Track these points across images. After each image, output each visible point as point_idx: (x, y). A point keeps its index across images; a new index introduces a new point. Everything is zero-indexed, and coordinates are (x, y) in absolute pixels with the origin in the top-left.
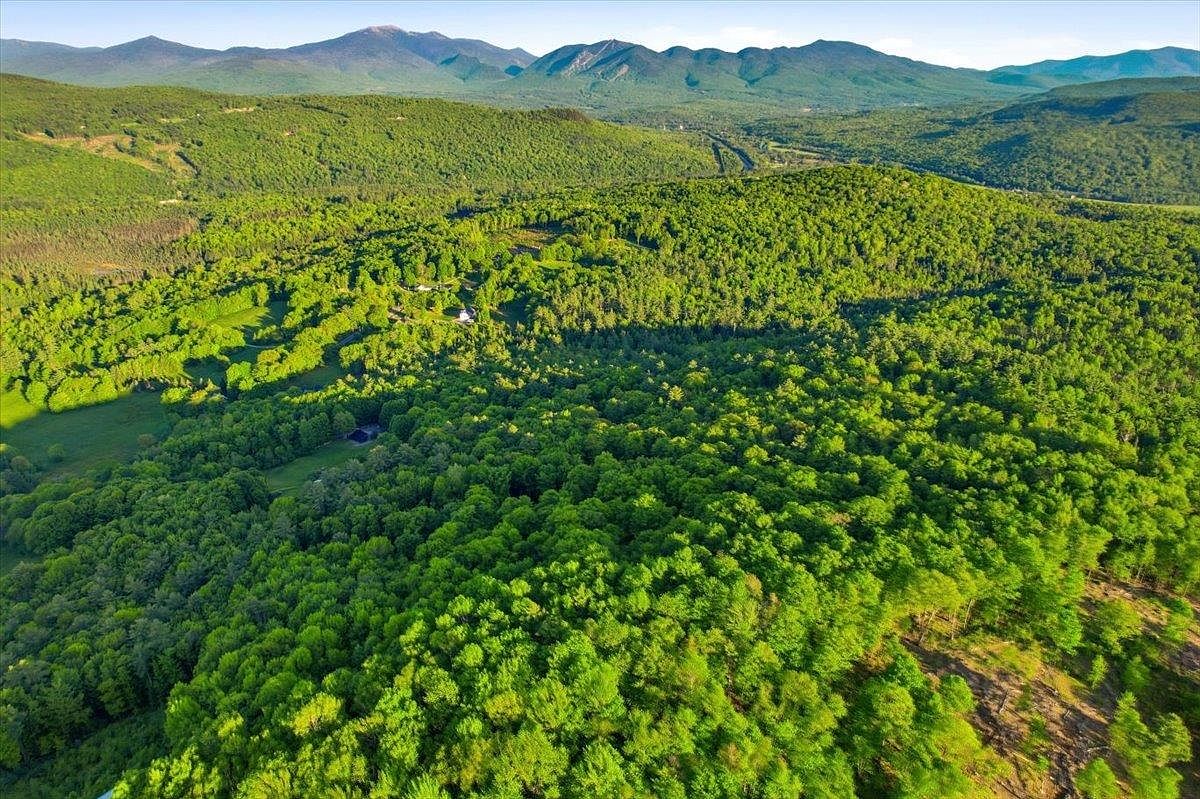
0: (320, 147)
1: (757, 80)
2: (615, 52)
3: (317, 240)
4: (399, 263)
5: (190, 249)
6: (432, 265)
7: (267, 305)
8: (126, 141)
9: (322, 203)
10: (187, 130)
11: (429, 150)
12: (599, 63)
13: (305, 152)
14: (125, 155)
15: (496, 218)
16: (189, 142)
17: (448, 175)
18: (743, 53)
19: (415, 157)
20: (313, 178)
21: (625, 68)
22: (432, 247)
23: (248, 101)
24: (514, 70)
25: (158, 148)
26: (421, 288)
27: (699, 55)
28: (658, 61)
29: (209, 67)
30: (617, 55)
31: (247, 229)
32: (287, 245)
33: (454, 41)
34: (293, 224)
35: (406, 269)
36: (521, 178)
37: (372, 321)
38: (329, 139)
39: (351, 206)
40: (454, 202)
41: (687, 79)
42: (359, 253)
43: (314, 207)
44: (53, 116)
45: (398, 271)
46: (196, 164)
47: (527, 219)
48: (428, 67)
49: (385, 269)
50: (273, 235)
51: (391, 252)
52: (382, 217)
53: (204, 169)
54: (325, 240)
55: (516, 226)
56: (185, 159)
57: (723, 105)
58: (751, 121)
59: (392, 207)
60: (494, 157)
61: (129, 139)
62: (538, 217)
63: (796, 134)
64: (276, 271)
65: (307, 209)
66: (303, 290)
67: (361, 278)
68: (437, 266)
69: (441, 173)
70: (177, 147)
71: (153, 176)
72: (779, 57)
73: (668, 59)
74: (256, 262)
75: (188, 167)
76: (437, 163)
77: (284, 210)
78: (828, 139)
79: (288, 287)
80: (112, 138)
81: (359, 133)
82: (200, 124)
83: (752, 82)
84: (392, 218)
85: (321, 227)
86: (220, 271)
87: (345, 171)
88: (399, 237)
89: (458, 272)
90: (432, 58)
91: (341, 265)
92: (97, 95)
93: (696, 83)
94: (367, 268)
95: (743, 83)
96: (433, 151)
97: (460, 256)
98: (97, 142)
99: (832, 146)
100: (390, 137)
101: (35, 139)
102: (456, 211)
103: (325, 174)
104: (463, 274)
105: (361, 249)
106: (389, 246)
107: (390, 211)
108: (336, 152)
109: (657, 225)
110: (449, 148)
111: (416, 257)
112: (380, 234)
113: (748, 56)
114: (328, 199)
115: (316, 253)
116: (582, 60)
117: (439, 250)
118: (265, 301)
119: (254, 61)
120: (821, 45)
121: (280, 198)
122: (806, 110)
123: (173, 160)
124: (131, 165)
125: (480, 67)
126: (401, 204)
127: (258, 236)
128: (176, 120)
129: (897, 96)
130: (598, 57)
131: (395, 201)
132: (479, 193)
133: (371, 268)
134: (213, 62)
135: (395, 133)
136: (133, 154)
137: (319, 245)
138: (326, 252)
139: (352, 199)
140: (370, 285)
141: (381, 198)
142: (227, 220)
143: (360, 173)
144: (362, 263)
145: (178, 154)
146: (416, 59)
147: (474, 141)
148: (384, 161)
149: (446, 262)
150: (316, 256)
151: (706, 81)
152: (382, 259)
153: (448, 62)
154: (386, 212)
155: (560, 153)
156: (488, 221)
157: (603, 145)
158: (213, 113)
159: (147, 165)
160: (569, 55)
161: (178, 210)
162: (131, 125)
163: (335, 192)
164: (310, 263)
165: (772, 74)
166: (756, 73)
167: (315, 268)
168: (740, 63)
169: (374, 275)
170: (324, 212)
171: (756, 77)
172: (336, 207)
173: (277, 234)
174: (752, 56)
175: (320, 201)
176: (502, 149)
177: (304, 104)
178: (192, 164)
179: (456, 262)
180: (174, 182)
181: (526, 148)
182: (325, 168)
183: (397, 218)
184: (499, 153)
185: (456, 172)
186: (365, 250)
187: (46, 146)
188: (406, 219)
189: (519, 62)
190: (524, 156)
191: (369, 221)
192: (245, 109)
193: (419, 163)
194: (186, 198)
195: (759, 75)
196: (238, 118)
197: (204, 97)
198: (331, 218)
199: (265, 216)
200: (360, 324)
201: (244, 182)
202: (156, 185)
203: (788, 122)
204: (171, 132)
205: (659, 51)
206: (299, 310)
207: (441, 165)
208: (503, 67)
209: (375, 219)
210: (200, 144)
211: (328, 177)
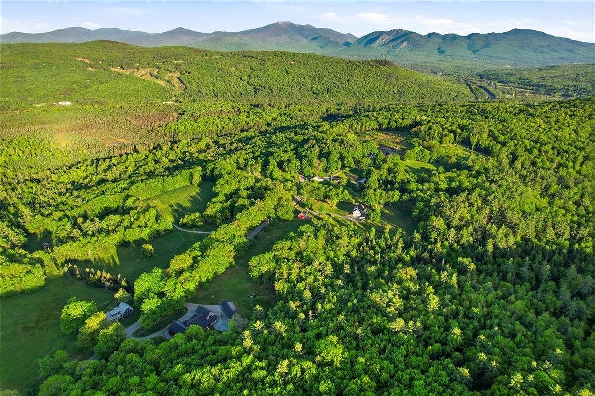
0: (250, 76)
1: (477, 50)
2: (400, 35)
3: (242, 131)
4: (300, 157)
5: (167, 132)
6: (324, 160)
7: (200, 185)
8: (155, 72)
9: (248, 106)
10: (183, 66)
11: (308, 80)
12: (391, 41)
13: (241, 79)
14: (153, 78)
15: (360, 123)
16: (185, 72)
17: (318, 94)
18: (469, 36)
19: (300, 84)
20: (244, 93)
21: (405, 43)
22: (323, 145)
23: (216, 53)
24: (347, 44)
25: (169, 75)
26: (316, 179)
27: (445, 37)
28: (423, 40)
29: (203, 41)
30: (400, 36)
31: (202, 122)
32: (224, 133)
33: (317, 29)
34: (230, 120)
35: (305, 161)
36: (359, 97)
37: (279, 214)
38: (254, 73)
39: (264, 110)
40: (325, 110)
41: (438, 49)
42: (270, 144)
43: (243, 110)
44: (126, 60)
45: (298, 163)
46: (185, 83)
47: (380, 125)
48: (305, 41)
49: (289, 161)
50: (217, 126)
51: (292, 146)
52: (282, 117)
53: (189, 86)
54: (247, 131)
55: (373, 130)
56: (181, 80)
57: (460, 63)
58: (480, 71)
59: (288, 112)
60: (344, 85)
61: (157, 70)
62: (389, 123)
63: (512, 79)
64: (212, 154)
65: (239, 110)
66: (226, 177)
67: (271, 167)
68: (328, 160)
69: (314, 93)
70: (178, 75)
71: (164, 88)
72: (491, 38)
73: (429, 39)
74: (202, 145)
75: (182, 85)
76: (312, 87)
77: (226, 110)
78: (535, 81)
79: (216, 172)
80: (149, 70)
81: (271, 70)
82: (192, 63)
83: (474, 52)
84: (289, 119)
85: (246, 122)
86: (178, 151)
87: (262, 90)
88: (296, 134)
89: (343, 166)
90: (307, 37)
91: (257, 154)
92: (148, 50)
93: (443, 52)
94: (274, 158)
95: (469, 52)
96: (310, 81)
97: (345, 154)
98: (142, 72)
99: (539, 86)
100: (287, 73)
101: (115, 70)
102: (326, 116)
103: (251, 91)
104: (348, 169)
105: (271, 141)
106: (291, 141)
107: (287, 114)
108: (258, 79)
109: (485, 136)
110: (319, 80)
111: (311, 152)
112: (282, 129)
113: (472, 38)
114: (251, 105)
115: (240, 141)
116: (383, 39)
117: (329, 148)
118: (198, 182)
119: (223, 38)
120: (515, 32)
121: (225, 103)
122: (508, 66)
123: (176, 82)
124: (154, 83)
125: (330, 42)
126: (293, 110)
127: (208, 125)
128: (181, 62)
129: (563, 59)
130: (391, 37)
131: (290, 108)
132: (338, 105)
133: (278, 159)
134: (205, 38)
135: (290, 70)
136: (157, 78)
137: (243, 135)
138: (247, 140)
139: (266, 105)
140: (278, 173)
141: (282, 106)
142: (192, 115)
143: (270, 91)
144: (272, 154)
145: (179, 78)
146: (299, 37)
147: (332, 76)
148: (283, 85)
149: (334, 157)
150: (241, 144)
151: (449, 50)
152: (286, 151)
153: (315, 39)
154: (285, 114)
155: (381, 85)
156: (355, 125)
157: (405, 81)
158: (198, 58)
159: (162, 83)
160: (376, 36)
161: (170, 107)
162: (159, 64)
163: (256, 101)
164: (236, 149)
165: (487, 47)
166: (477, 47)
167: (238, 154)
168: (468, 41)
169: (280, 164)
170: (248, 113)
171: (476, 49)
172: (256, 110)
173: (219, 125)
174: (475, 38)
175: (247, 106)
176: (348, 81)
177: (244, 54)
178: (183, 83)
179: (342, 158)
180: (173, 92)
181: (362, 80)
182: (252, 88)
183: (292, 118)
184: (347, 83)
185: (322, 92)
186: (273, 143)
187: (119, 74)
188: (297, 119)
189: (349, 40)
190: (360, 85)
191: (275, 119)
192: (214, 57)
193: (302, 86)
194: (176, 101)
195: (479, 48)
196: (210, 61)
197: (196, 51)
198: (252, 117)
199: (215, 113)
200: (269, 217)
201: (208, 94)
202: (164, 94)
203: (505, 72)
204: (177, 67)
205: (423, 34)
206: (221, 197)
207: (314, 88)
208: (342, 42)
209: (278, 119)
210: (189, 73)
211: (253, 93)
